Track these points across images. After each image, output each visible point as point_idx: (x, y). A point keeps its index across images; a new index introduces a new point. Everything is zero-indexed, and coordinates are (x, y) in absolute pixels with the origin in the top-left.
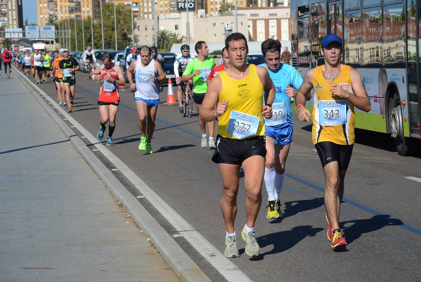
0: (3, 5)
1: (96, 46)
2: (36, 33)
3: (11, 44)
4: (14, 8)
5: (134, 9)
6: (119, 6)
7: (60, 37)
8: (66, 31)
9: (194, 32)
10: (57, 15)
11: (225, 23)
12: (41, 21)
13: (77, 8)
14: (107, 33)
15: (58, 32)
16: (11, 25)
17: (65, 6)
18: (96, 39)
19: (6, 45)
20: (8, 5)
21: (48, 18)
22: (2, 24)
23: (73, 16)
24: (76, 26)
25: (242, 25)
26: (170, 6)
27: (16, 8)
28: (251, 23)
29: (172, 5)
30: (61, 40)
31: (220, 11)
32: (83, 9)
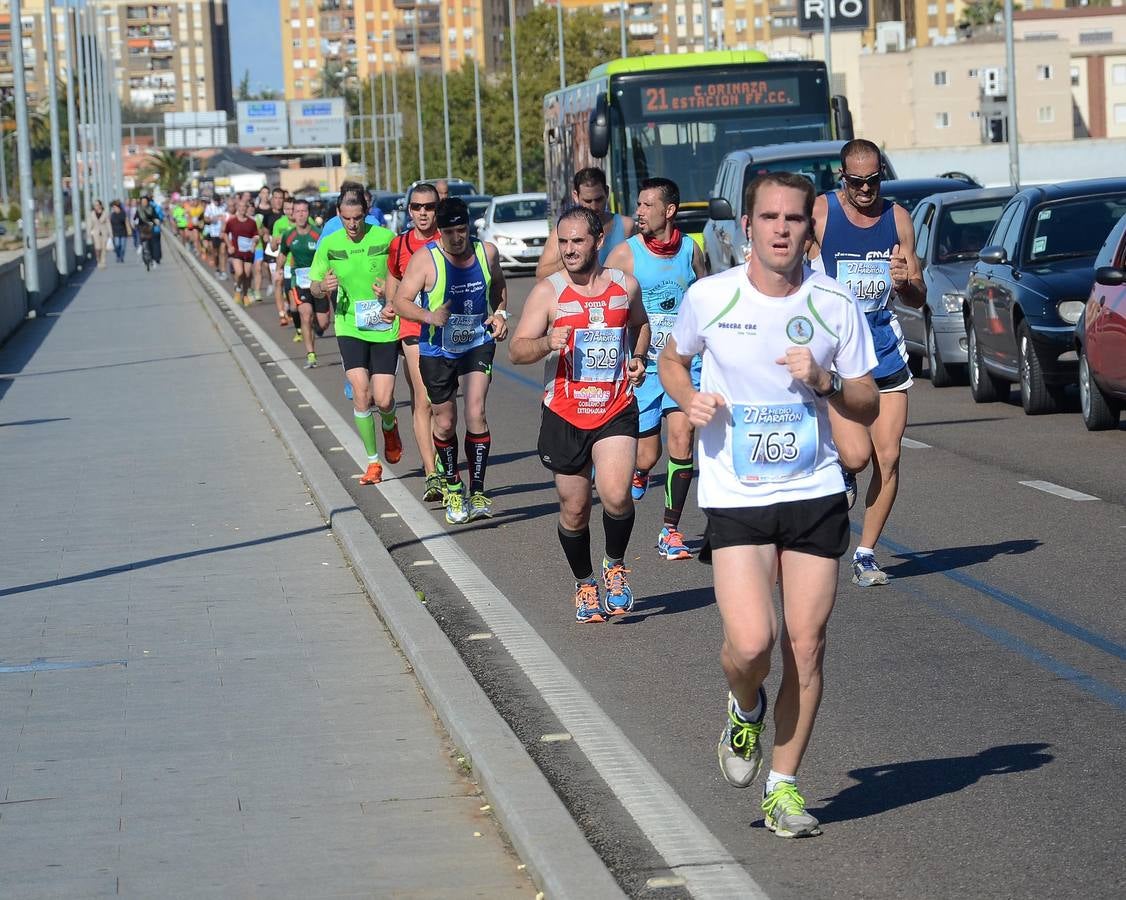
0: (158, 26)
1: (495, 169)
2: (277, 129)
3: (189, 170)
4: (199, 35)
5: (635, 29)
6: (582, 16)
7: (362, 140)
8: (385, 116)
9: (863, 106)
10: (353, 60)
11: (979, 73)
12: (297, 83)
13: (428, 31)
14: (535, 119)
15: (357, 123)
16: (187, 99)
17: (385, 25)
18: (497, 143)
19: (167, 175)
20: (177, 23)
21: (321, 69)
22: (156, 96)
23: (411, 59)
24: (422, 96)
25: (1047, 76)
26: (772, 11)
27: (204, 34)
28: (1080, 68)
29: (783, 9)
30: (366, 153)
31: (964, 26)
32: (449, 33)
